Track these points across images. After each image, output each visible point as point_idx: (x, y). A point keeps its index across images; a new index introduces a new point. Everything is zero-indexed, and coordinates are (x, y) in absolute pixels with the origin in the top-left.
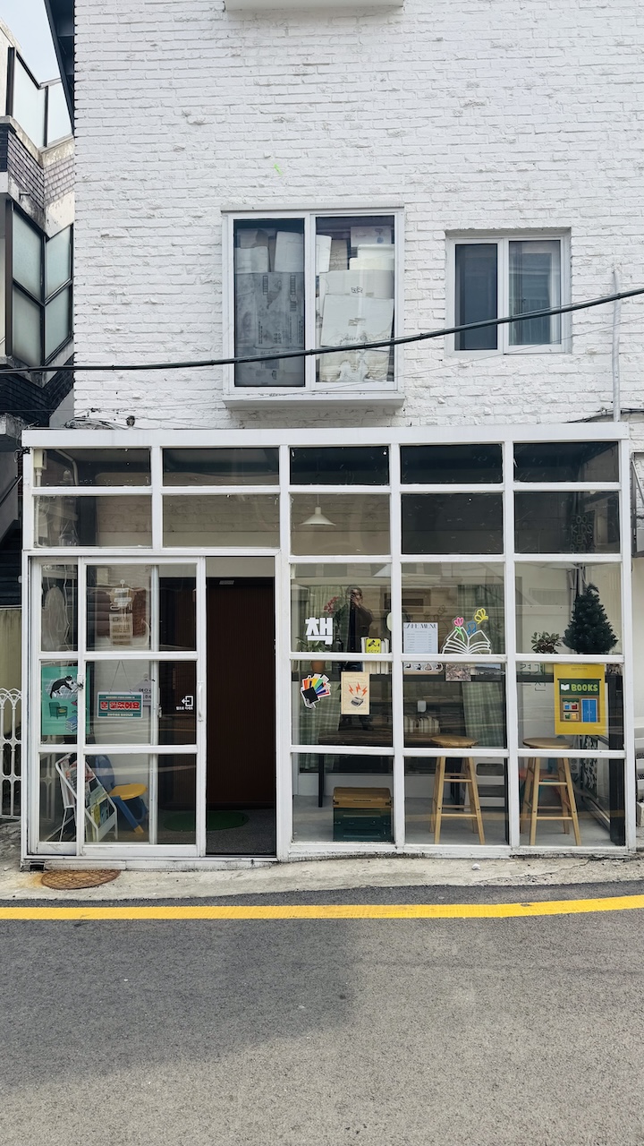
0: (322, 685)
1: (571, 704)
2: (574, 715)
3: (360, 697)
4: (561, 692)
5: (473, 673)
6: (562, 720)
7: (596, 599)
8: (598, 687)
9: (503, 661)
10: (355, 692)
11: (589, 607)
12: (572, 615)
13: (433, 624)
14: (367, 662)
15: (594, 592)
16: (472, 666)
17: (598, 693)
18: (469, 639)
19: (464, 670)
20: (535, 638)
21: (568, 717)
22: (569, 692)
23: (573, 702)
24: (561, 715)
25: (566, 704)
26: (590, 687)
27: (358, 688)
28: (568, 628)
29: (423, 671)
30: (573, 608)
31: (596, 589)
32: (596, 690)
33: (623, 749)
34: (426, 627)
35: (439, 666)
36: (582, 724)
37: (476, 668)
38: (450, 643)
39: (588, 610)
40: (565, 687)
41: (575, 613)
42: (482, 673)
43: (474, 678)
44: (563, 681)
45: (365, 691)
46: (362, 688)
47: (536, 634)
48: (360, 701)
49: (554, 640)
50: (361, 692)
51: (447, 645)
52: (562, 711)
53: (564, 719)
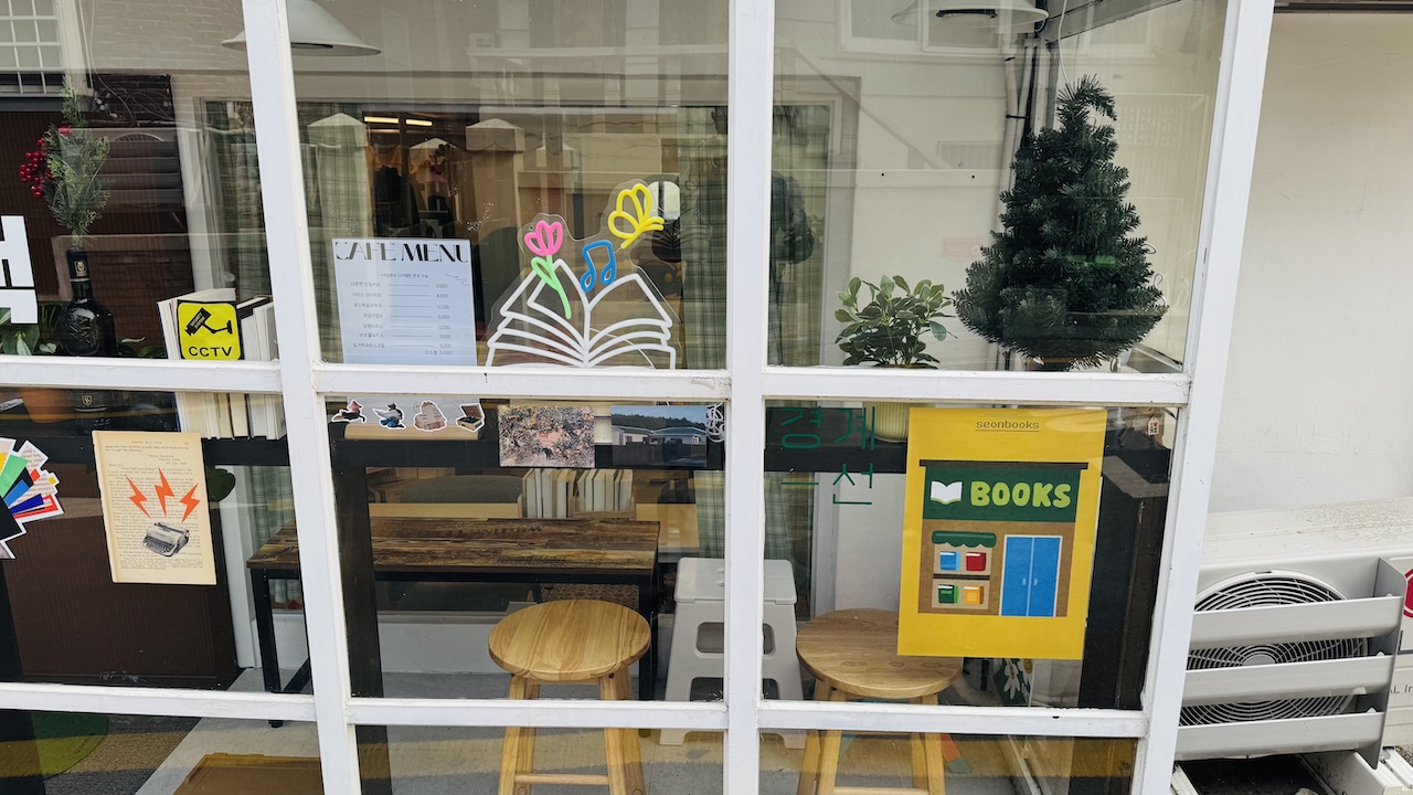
0: (26, 478)
1: (964, 552)
2: (969, 592)
3: (174, 521)
4: (932, 509)
5: (604, 435)
6: (924, 607)
7: (1103, 145)
8: (1073, 495)
9: (715, 394)
10: (152, 503)
11: (1070, 179)
12: (1004, 209)
13: (450, 244)
14: (195, 395)
15: (1095, 118)
16: (602, 411)
17: (1069, 514)
18: (588, 307)
19: (568, 428)
20: (851, 301)
21: (947, 597)
22: (961, 509)
23: (972, 543)
24: (925, 588)
25: (945, 549)
26: (1041, 494)
27: (164, 491)
28: (982, 259)
29: (409, 429)
30: (1008, 181)
31: (1104, 103)
32: (1064, 502)
33: (1137, 706)
34: (423, 255)
35: (471, 415)
36: (1001, 621)
37: (617, 421)
38: (513, 324)
39: (1066, 190)
40: (947, 493)
41: (1016, 200)
42: (637, 438)
43: (604, 456)
44: (938, 471)
45: (190, 502)
46: (179, 491)
47: (855, 286)
48: (175, 538)
49: (921, 310)
50: (175, 506)
51: (502, 330)
52: (928, 575)
53: (935, 603)
